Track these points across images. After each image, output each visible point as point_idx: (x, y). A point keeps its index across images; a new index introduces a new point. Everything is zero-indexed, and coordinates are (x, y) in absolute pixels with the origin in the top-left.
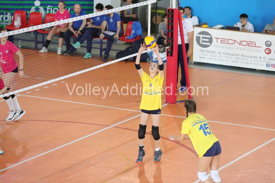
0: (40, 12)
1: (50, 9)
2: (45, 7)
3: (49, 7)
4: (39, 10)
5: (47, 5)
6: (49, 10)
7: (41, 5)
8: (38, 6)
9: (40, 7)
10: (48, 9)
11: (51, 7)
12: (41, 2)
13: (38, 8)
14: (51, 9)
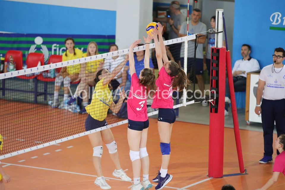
0: (42, 52)
1: (55, 48)
2: (49, 46)
3: (55, 46)
4: (41, 50)
5: (52, 43)
6: (55, 50)
7: (44, 43)
8: (40, 45)
9: (42, 46)
10: (53, 48)
11: (58, 45)
12: (43, 39)
13: (39, 47)
14: (58, 49)
